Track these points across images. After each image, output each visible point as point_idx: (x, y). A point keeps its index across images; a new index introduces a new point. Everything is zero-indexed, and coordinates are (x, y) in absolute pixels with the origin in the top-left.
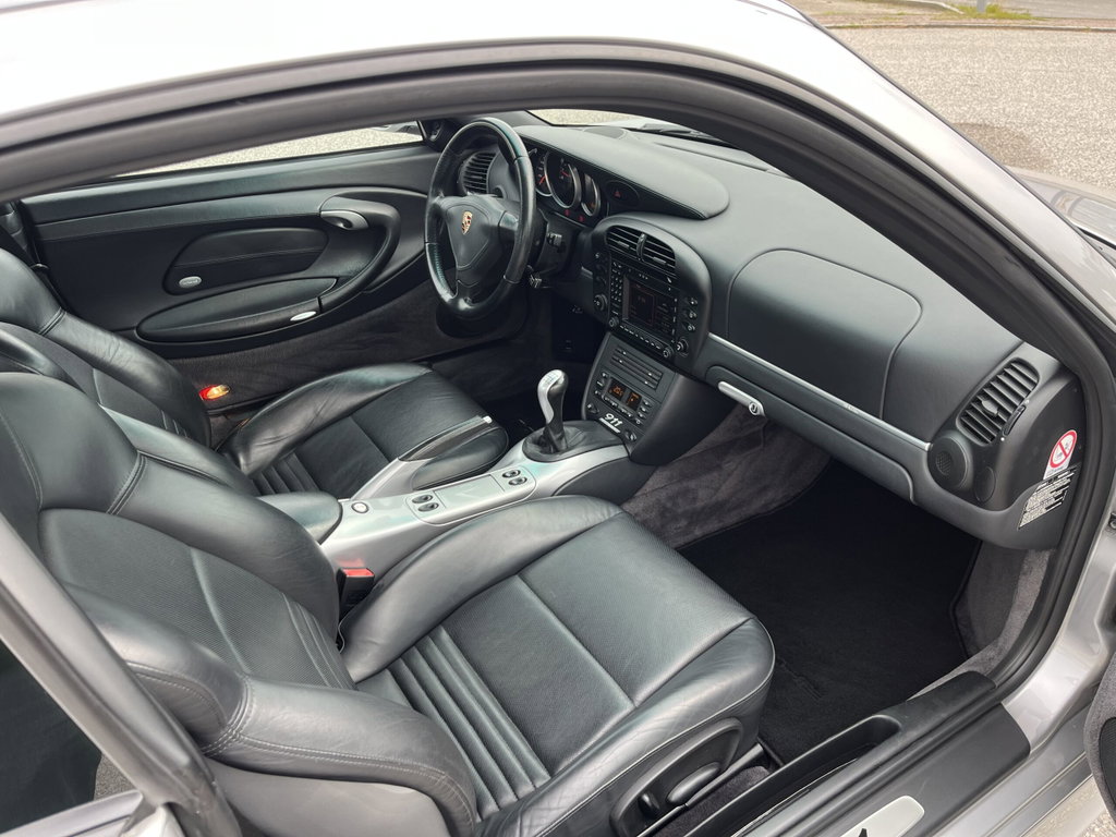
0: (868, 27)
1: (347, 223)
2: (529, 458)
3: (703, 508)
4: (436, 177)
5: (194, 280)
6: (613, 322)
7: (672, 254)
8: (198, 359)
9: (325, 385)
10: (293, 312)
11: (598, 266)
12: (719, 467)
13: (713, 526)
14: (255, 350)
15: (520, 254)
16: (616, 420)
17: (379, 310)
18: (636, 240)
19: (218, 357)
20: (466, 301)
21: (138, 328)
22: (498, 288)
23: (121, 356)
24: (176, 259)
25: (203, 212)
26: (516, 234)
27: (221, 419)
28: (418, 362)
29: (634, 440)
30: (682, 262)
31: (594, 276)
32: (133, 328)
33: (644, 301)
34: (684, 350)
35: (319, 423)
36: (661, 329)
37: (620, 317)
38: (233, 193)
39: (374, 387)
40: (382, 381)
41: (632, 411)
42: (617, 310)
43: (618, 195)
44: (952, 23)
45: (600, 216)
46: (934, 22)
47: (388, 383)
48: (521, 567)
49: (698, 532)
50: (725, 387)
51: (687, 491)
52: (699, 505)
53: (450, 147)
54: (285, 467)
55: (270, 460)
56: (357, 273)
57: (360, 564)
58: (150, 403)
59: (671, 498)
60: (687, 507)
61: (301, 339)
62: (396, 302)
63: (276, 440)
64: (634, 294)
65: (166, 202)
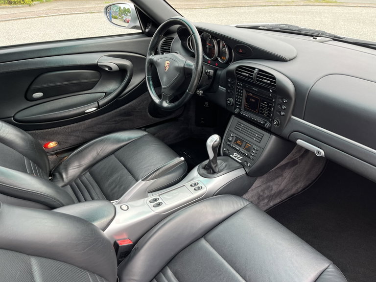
0: (283, 6)
1: (110, 68)
2: (201, 176)
3: (274, 194)
4: (151, 46)
5: (40, 94)
6: (237, 111)
7: (274, 78)
8: (42, 131)
9: (101, 141)
10: (86, 108)
11: (229, 85)
12: (282, 175)
13: (278, 200)
14: (69, 126)
15: (195, 80)
16: (239, 156)
17: (124, 107)
18: (253, 72)
19: (52, 129)
20: (166, 102)
21: (14, 117)
22: (184, 96)
23: (4, 131)
24: (31, 84)
25: (43, 62)
26: (194, 71)
27: (55, 157)
28: (139, 129)
29: (249, 166)
30: (279, 81)
31: (227, 90)
32: (11, 117)
33: (253, 101)
34: (278, 124)
35: (99, 158)
36: (263, 114)
37: (240, 109)
38: (57, 54)
39: (123, 141)
40: (127, 138)
41: (247, 152)
42: (238, 105)
43: (241, 51)
44: (311, 4)
45: (228, 63)
46: (305, 4)
47: (129, 139)
48: (206, 233)
49: (272, 204)
50: (299, 142)
51: (269, 187)
52: (273, 192)
53: (158, 32)
54: (84, 178)
55: (77, 175)
56: (115, 90)
57: (125, 236)
58: (18, 153)
59: (263, 191)
60: (269, 194)
61: (90, 120)
62: (131, 103)
63: (80, 166)
64: (248, 97)
65: (25, 58)
